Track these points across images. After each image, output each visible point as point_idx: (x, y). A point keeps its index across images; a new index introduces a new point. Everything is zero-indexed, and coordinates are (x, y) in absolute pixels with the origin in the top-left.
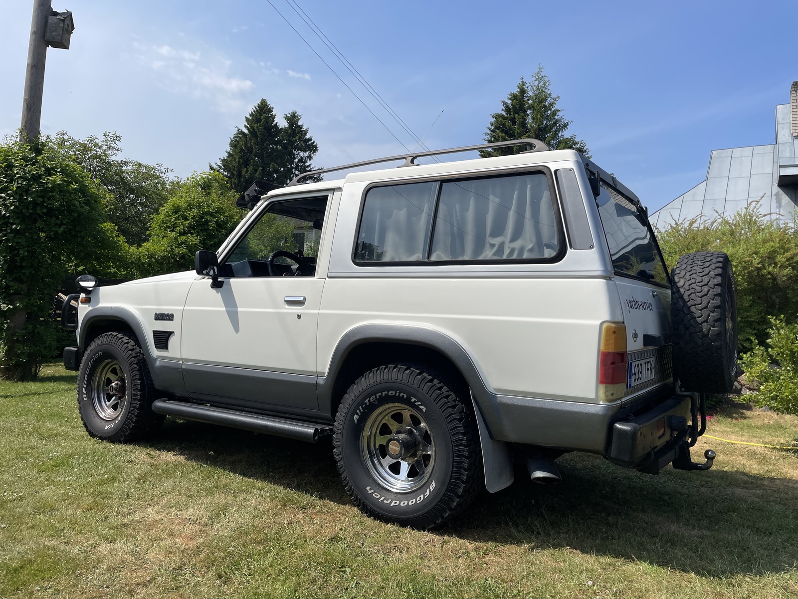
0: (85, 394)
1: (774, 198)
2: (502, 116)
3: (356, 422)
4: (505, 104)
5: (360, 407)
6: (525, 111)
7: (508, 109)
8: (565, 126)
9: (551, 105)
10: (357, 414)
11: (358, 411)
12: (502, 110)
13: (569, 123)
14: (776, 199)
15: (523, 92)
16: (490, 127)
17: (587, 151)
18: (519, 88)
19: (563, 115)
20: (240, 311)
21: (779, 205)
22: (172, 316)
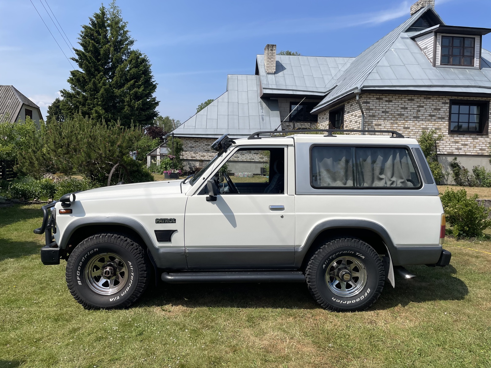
0: (79, 280)
1: (259, 104)
2: (90, 28)
3: (324, 268)
4: (91, 20)
5: (327, 261)
6: (106, 28)
7: (93, 24)
8: (132, 42)
9: (123, 27)
10: (325, 264)
11: (325, 263)
12: (90, 24)
13: (135, 41)
14: (260, 104)
15: (103, 14)
16: (81, 34)
17: (149, 61)
18: (100, 10)
19: (131, 35)
20: (236, 215)
21: (262, 108)
22: (175, 220)
